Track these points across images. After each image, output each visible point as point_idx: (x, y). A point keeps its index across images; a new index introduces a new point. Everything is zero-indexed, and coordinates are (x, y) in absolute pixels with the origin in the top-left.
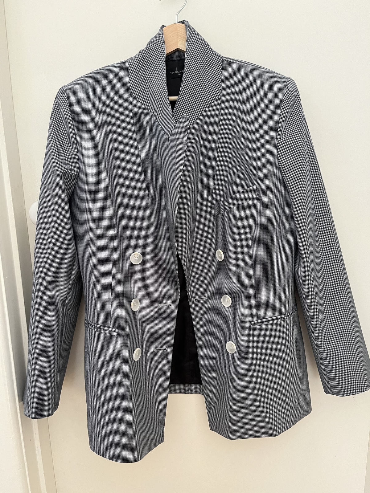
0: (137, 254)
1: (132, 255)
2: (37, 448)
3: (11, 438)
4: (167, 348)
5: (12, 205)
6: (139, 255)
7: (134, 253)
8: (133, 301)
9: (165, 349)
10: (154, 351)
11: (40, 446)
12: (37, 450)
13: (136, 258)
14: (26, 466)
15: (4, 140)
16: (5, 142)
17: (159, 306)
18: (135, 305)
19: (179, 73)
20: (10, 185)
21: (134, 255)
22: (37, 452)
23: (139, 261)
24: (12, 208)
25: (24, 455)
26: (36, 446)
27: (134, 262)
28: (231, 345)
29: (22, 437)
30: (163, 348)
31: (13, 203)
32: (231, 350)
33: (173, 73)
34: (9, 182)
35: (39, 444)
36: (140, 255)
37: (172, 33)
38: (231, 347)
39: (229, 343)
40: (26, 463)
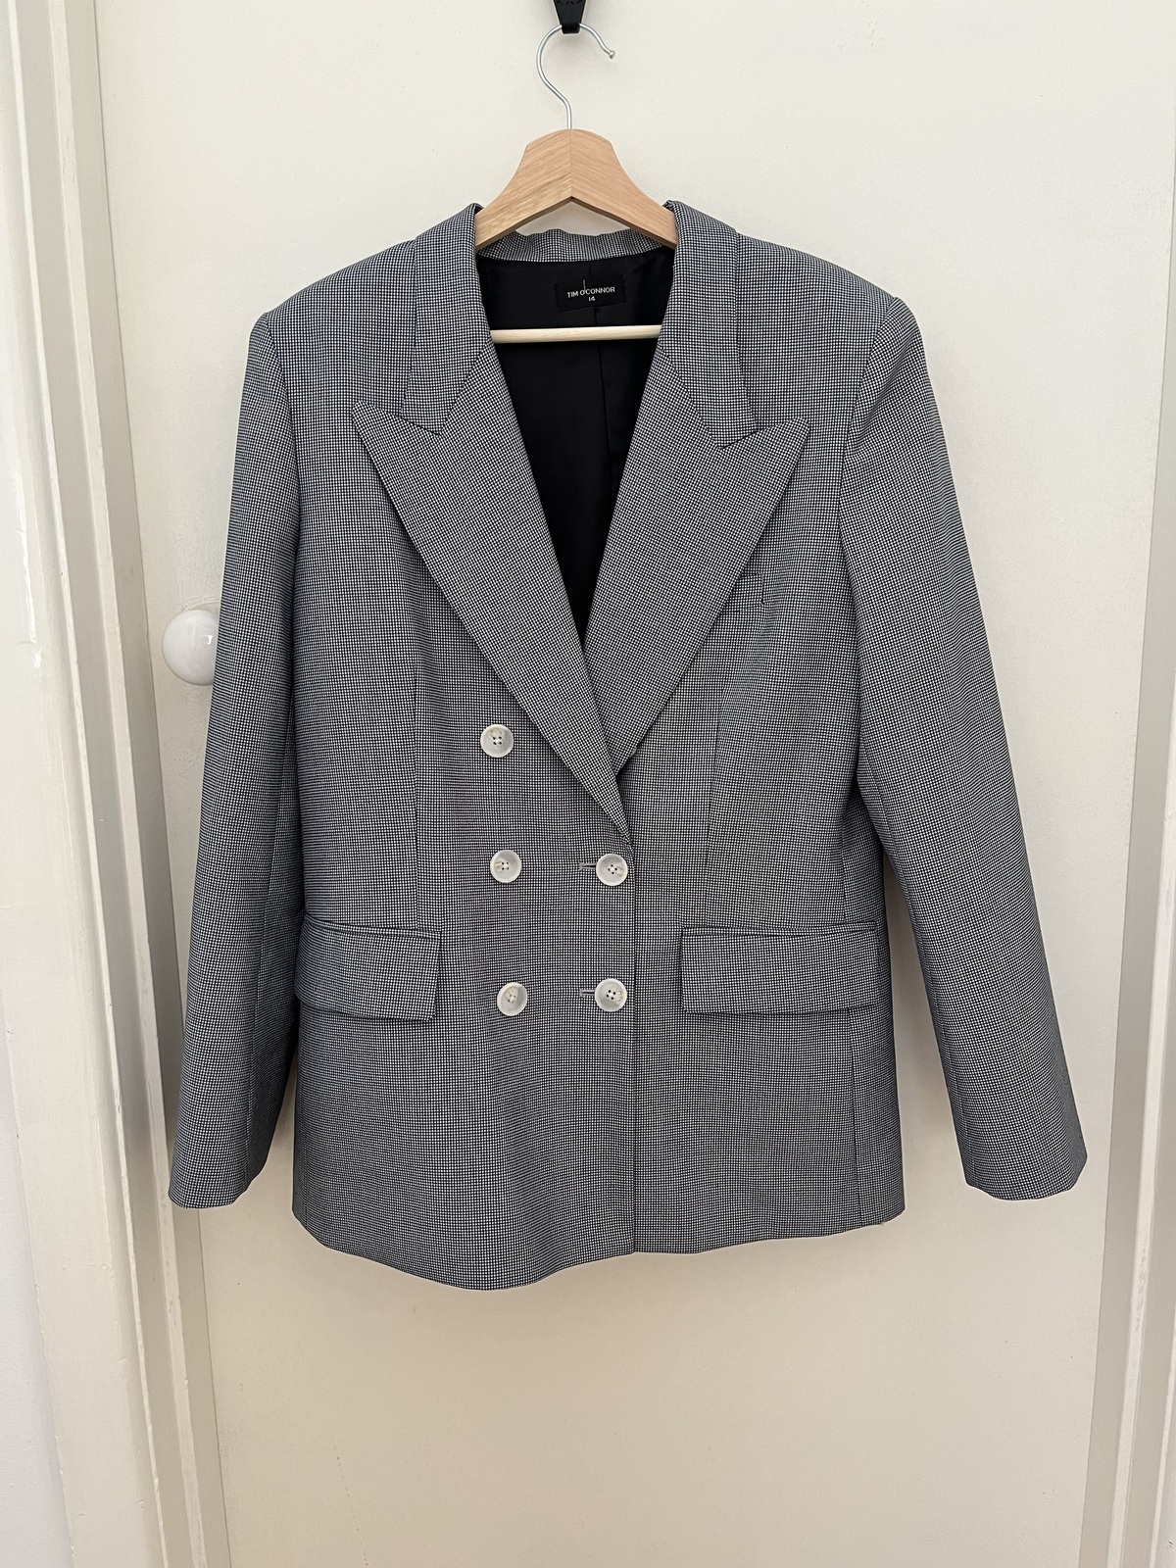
0: (497, 729)
1: (484, 733)
2: (171, 1303)
5: (118, 621)
6: (503, 733)
7: (488, 728)
8: (496, 857)
11: (180, 1297)
12: (170, 1311)
13: (497, 741)
14: (141, 1351)
16: (101, 449)
18: (506, 868)
19: (591, 295)
20: (112, 566)
21: (492, 731)
22: (169, 1316)
23: (505, 749)
24: (119, 630)
25: (138, 1320)
26: (168, 1297)
29: (132, 1269)
33: (574, 294)
34: (111, 558)
35: (178, 1294)
36: (506, 732)
40: (140, 1343)
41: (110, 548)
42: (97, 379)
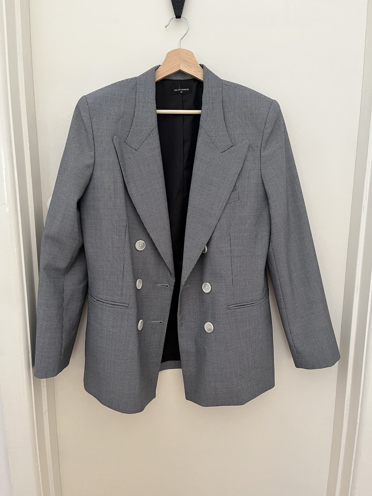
0: (141, 242)
1: (137, 243)
4: (162, 322)
5: (32, 197)
7: (138, 241)
8: (138, 281)
9: (161, 322)
10: (152, 323)
11: (48, 411)
12: (45, 415)
13: (141, 245)
17: (158, 286)
18: (139, 284)
19: (181, 91)
20: (31, 180)
21: (139, 242)
22: (44, 416)
23: (142, 248)
24: (33, 200)
26: (44, 411)
27: (138, 248)
28: (209, 326)
30: (159, 321)
32: (209, 330)
33: (176, 90)
35: (47, 409)
36: (143, 243)
37: (175, 57)
38: (209, 327)
39: (208, 324)
40: (35, 425)
41: (31, 174)
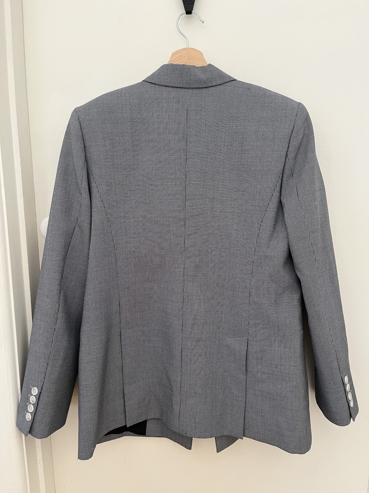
2: (39, 460)
3: (14, 451)
5: (24, 219)
11: (42, 459)
12: (39, 463)
14: (28, 479)
15: (19, 156)
16: (20, 158)
20: (23, 200)
24: (24, 222)
25: (27, 468)
29: (25, 450)
31: (25, 218)
34: (22, 197)
35: (41, 458)
40: (28, 476)
41: (22, 194)
42: (18, 134)
